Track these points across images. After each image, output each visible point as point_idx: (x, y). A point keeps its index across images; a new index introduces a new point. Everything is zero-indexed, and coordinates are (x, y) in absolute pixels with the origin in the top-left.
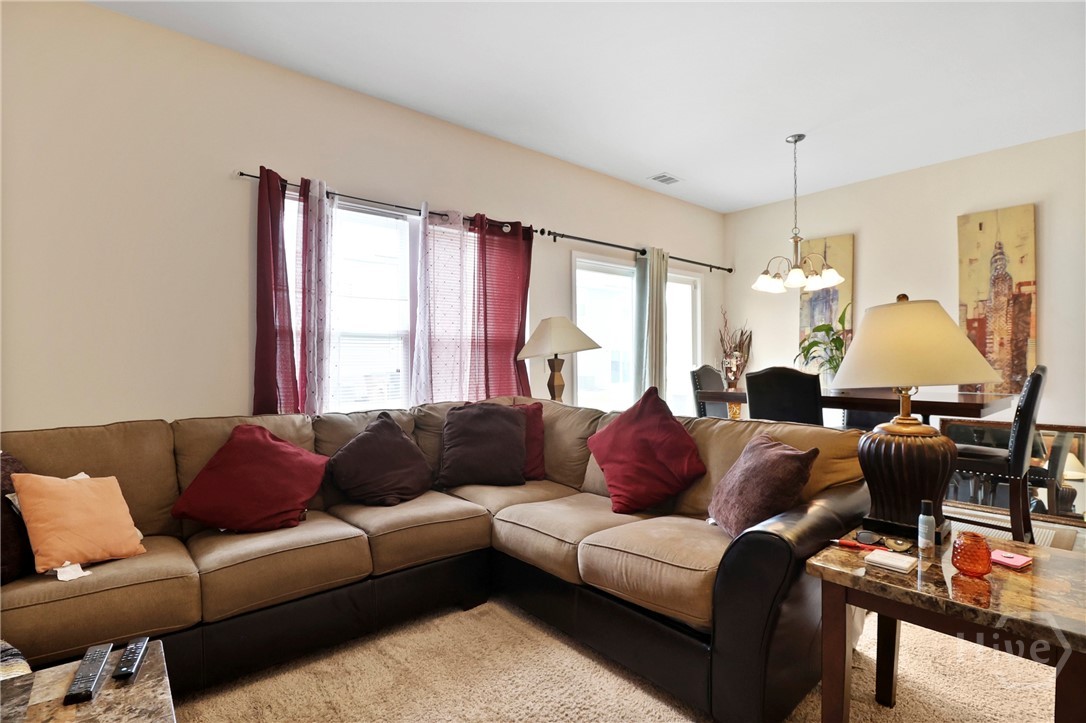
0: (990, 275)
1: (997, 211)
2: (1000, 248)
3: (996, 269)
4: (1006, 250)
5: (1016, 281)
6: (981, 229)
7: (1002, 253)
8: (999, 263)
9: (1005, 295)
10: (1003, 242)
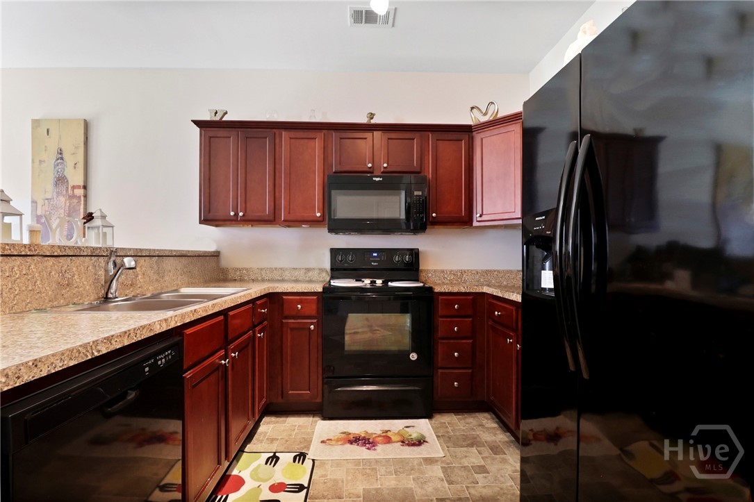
0: (53, 176)
1: (59, 120)
2: (61, 154)
3: (58, 172)
4: (65, 156)
5: (71, 183)
6: (48, 134)
7: (62, 159)
8: (60, 167)
9: (63, 196)
10: (63, 149)
